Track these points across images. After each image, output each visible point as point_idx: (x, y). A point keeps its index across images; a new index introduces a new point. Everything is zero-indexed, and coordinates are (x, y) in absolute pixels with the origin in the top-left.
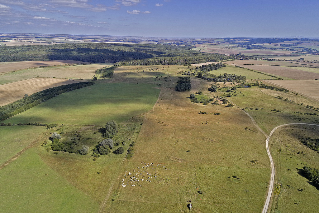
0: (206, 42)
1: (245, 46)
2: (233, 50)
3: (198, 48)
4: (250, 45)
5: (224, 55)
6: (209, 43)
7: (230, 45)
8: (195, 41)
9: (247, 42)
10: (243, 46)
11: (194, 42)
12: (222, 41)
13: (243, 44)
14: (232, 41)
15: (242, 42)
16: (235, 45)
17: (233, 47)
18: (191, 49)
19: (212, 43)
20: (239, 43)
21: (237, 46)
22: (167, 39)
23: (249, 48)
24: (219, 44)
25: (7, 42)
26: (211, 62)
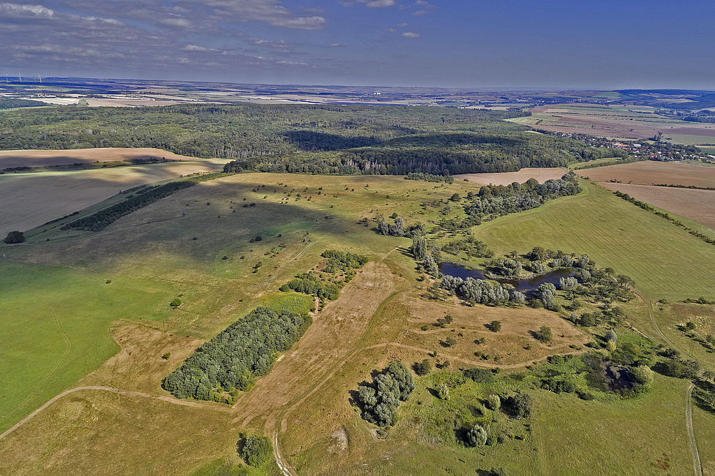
0: (570, 99)
1: (679, 114)
2: (640, 124)
3: (537, 116)
4: (696, 111)
5: (604, 139)
6: (577, 102)
7: (637, 108)
8: (539, 98)
9: (687, 101)
10: (675, 113)
11: (537, 99)
12: (617, 97)
13: (674, 106)
14: (645, 98)
15: (673, 101)
16: (651, 109)
17: (641, 117)
18: (507, 120)
19: (586, 102)
20: (664, 105)
21: (655, 113)
22: (470, 93)
23: (690, 119)
24: (604, 106)
25: (101, 97)
26: (540, 167)
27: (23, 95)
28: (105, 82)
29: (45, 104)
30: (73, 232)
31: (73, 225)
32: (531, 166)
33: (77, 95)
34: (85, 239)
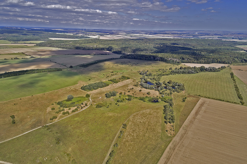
25: (104, 36)
26: (220, 63)
27: (86, 35)
28: (108, 31)
29: (90, 38)
30: (81, 67)
31: (82, 66)
32: (217, 63)
33: (98, 35)
34: (82, 69)
